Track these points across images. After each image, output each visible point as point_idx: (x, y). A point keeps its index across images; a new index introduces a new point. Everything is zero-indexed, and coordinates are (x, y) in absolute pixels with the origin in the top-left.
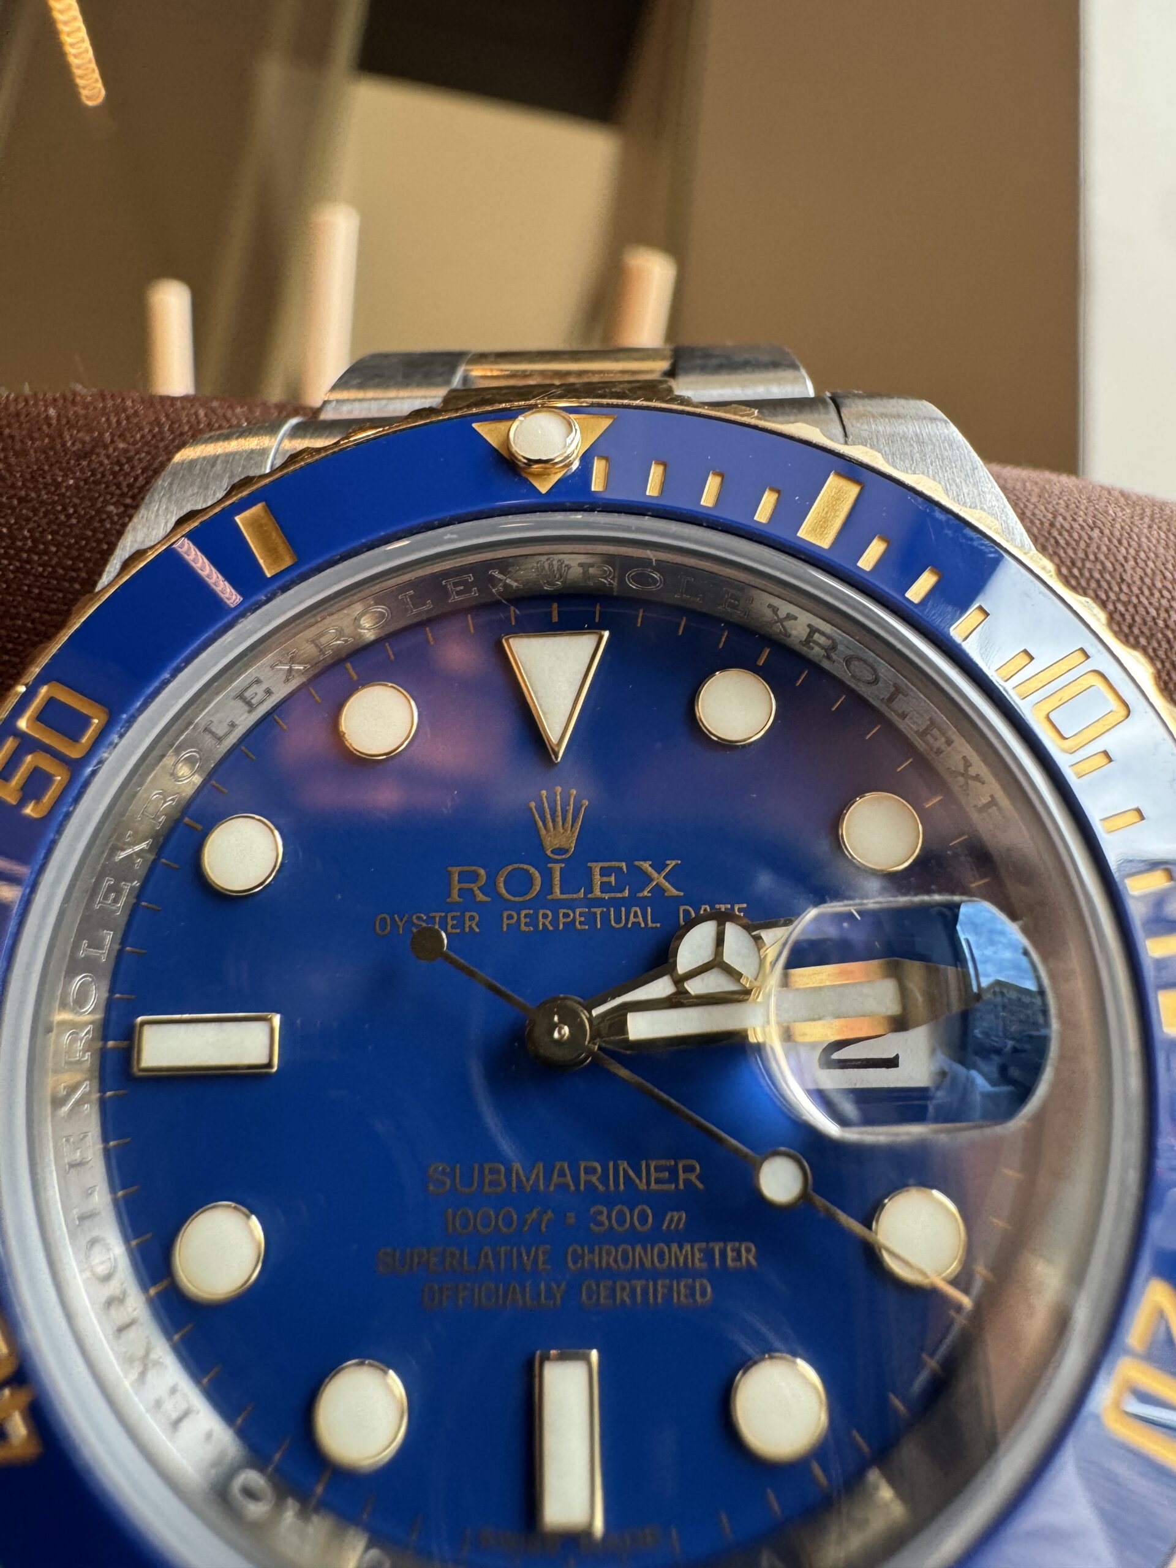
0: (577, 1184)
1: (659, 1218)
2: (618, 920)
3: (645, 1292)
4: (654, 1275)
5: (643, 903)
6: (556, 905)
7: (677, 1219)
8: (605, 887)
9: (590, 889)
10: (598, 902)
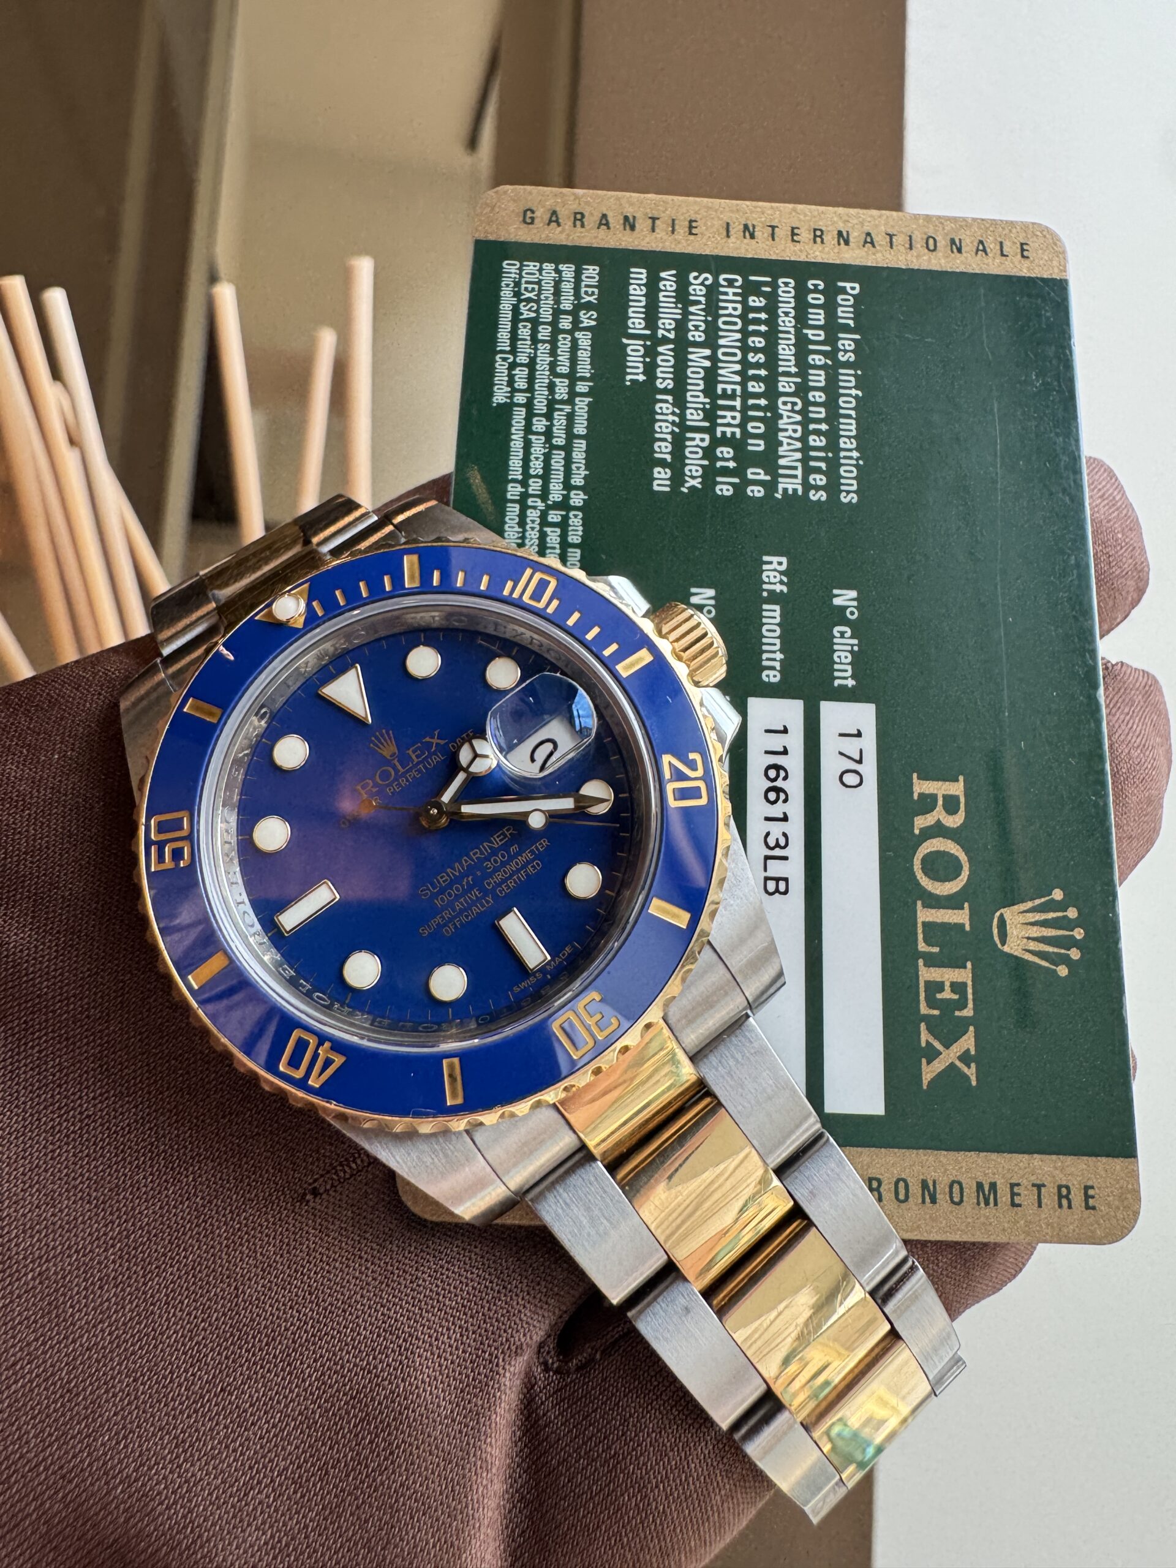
0: (473, 861)
1: (508, 853)
2: (430, 764)
3: (518, 877)
4: (518, 870)
5: (435, 753)
6: (404, 775)
7: (514, 849)
8: (417, 757)
9: (413, 761)
10: (418, 763)
